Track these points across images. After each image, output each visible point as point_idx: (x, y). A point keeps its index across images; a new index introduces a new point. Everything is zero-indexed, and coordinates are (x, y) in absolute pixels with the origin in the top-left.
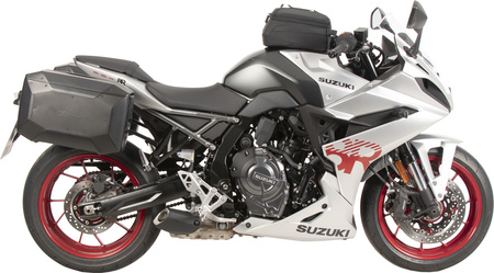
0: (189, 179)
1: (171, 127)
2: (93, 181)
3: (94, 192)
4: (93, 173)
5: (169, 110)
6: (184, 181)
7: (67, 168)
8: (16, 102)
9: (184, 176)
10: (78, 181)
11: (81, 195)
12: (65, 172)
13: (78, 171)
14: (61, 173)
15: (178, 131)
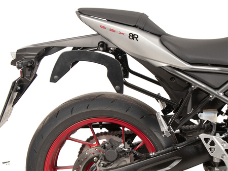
0: (213, 143)
1: (190, 85)
2: (105, 147)
3: (105, 160)
4: (102, 134)
5: (188, 66)
6: (207, 146)
7: (74, 132)
8: (13, 63)
9: (207, 140)
10: (83, 146)
11: (91, 162)
12: (72, 136)
13: (84, 134)
14: (68, 138)
15: (199, 90)
